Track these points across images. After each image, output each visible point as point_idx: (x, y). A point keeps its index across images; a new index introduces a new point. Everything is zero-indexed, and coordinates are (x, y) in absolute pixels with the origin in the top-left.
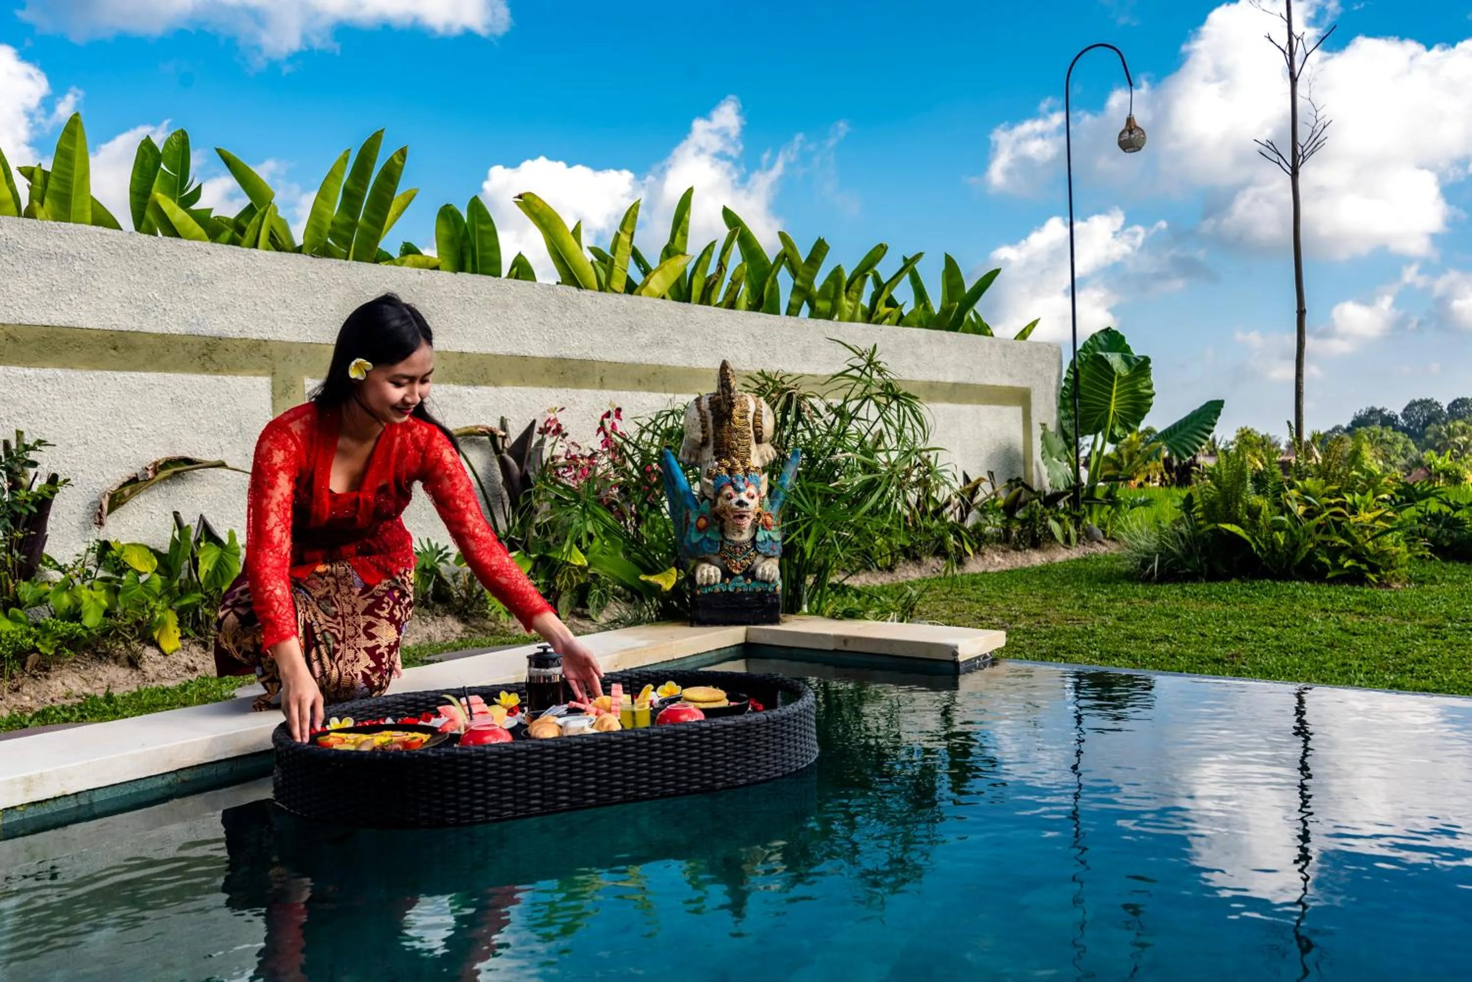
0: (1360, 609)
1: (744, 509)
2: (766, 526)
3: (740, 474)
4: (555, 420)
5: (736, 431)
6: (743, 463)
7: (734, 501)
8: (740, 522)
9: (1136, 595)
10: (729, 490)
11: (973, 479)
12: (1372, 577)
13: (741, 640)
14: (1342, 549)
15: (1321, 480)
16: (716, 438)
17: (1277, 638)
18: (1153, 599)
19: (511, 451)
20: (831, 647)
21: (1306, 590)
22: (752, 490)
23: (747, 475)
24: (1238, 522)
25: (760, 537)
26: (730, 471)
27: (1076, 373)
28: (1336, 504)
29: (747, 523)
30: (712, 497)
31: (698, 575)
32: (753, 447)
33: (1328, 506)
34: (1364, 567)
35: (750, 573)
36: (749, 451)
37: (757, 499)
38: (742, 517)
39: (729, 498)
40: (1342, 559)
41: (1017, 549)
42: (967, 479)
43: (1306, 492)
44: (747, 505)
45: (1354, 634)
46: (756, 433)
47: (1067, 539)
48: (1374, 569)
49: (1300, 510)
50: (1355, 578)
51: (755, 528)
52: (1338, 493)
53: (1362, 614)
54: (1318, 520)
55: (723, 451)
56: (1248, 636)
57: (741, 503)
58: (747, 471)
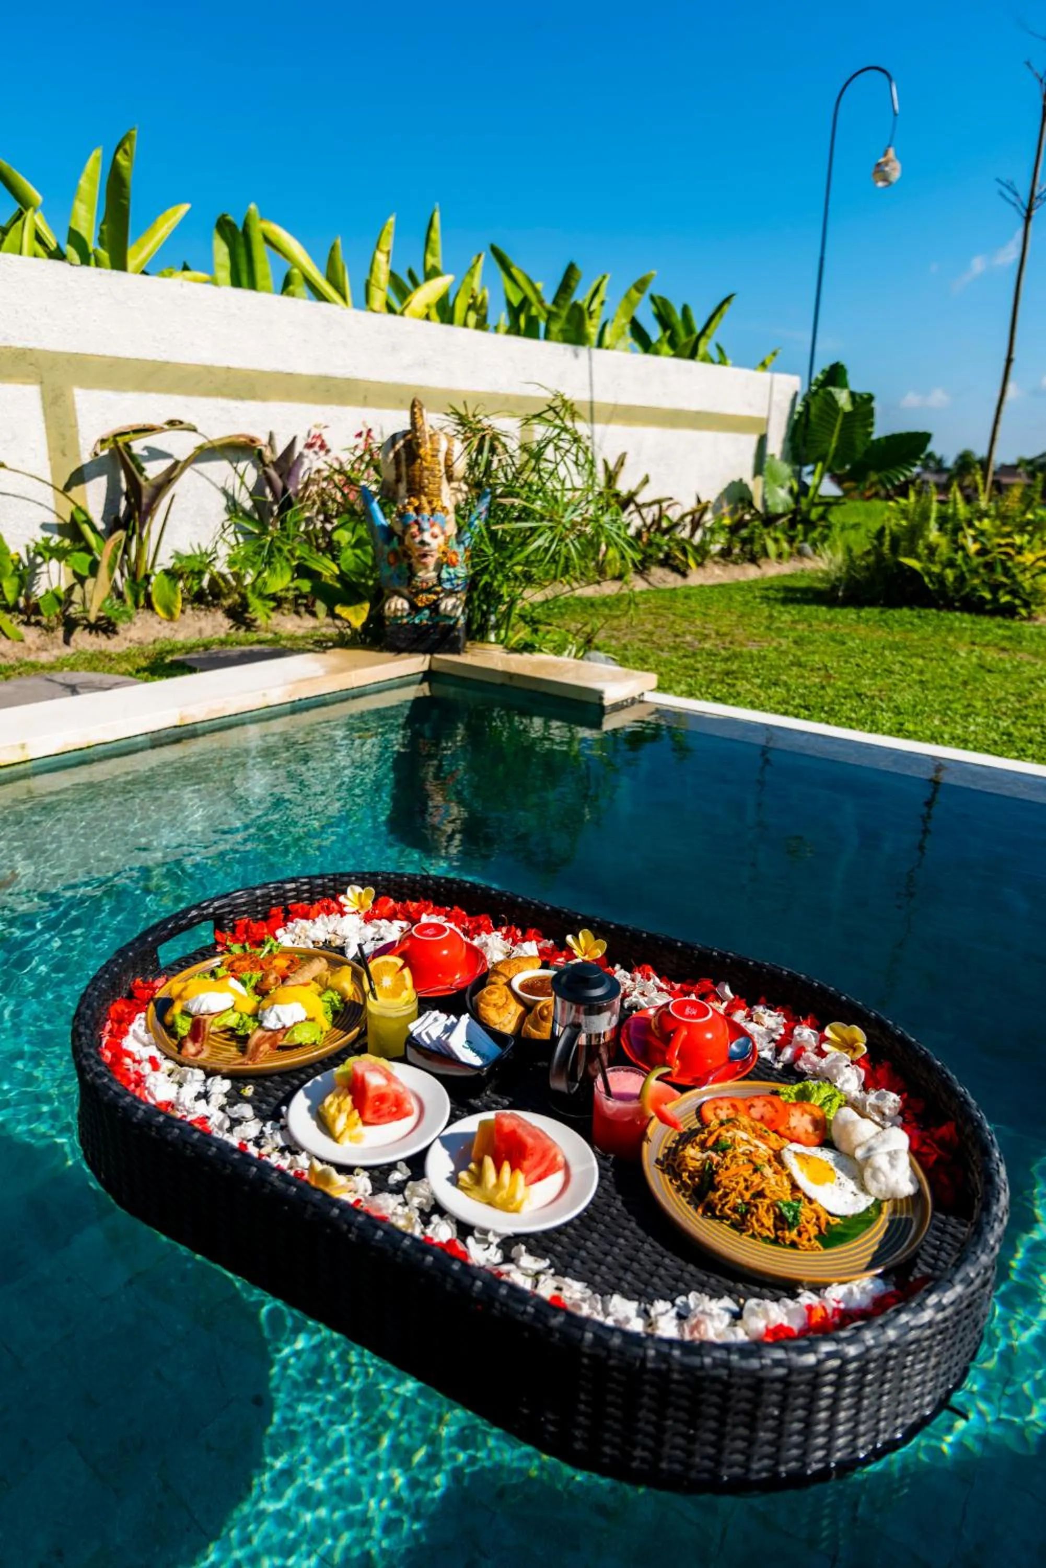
0: (1005, 644)
1: (427, 548)
2: (450, 564)
3: (426, 513)
4: (319, 436)
5: (427, 468)
6: (430, 503)
7: (418, 539)
8: (424, 560)
9: (817, 618)
10: (414, 529)
11: (704, 500)
12: (1023, 612)
13: (425, 667)
14: (1003, 585)
15: (998, 523)
16: (408, 476)
17: (921, 672)
18: (830, 622)
19: (276, 465)
20: (498, 681)
21: (962, 621)
22: (436, 530)
23: (432, 515)
24: (918, 557)
25: (444, 575)
26: (418, 510)
27: (807, 406)
28: (1007, 545)
29: (431, 561)
30: (400, 533)
31: (387, 607)
32: (445, 486)
33: (1000, 545)
34: (1017, 602)
35: (434, 607)
36: (439, 490)
37: (441, 539)
38: (425, 555)
39: (414, 537)
40: (1001, 593)
41: (735, 563)
42: (699, 501)
43: (982, 533)
44: (428, 544)
45: (989, 671)
46: (447, 472)
47: (780, 556)
48: (1027, 605)
49: (973, 547)
50: (1009, 611)
51: (439, 567)
52: (1009, 535)
53: (1004, 650)
54: (988, 558)
55: (415, 489)
56: (897, 667)
57: (423, 543)
58: (433, 510)
